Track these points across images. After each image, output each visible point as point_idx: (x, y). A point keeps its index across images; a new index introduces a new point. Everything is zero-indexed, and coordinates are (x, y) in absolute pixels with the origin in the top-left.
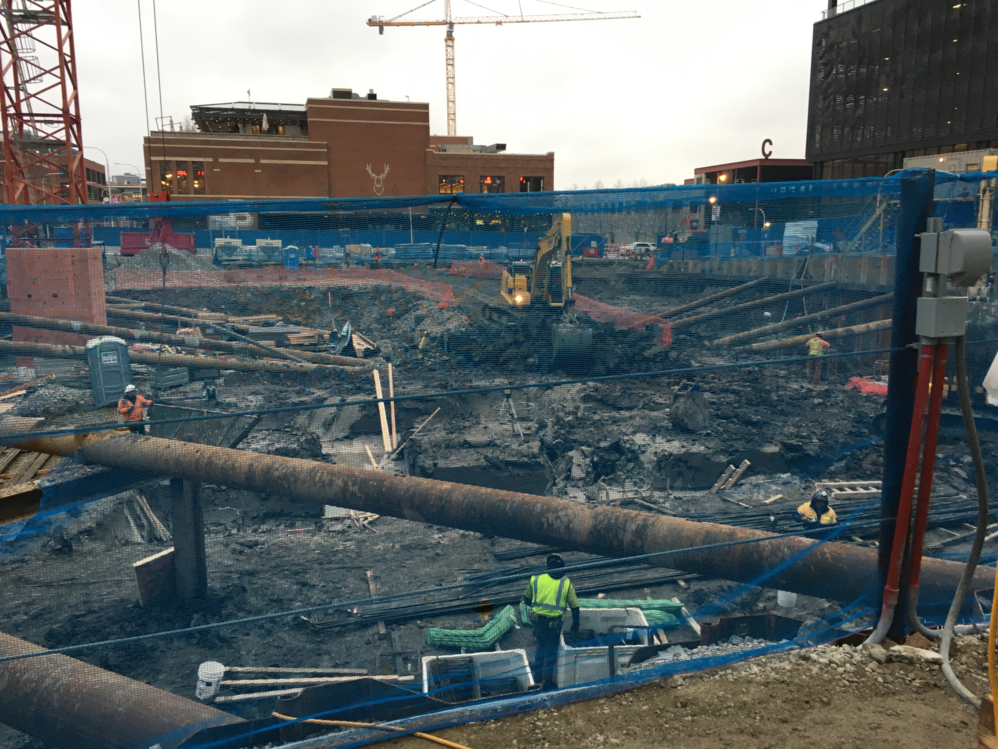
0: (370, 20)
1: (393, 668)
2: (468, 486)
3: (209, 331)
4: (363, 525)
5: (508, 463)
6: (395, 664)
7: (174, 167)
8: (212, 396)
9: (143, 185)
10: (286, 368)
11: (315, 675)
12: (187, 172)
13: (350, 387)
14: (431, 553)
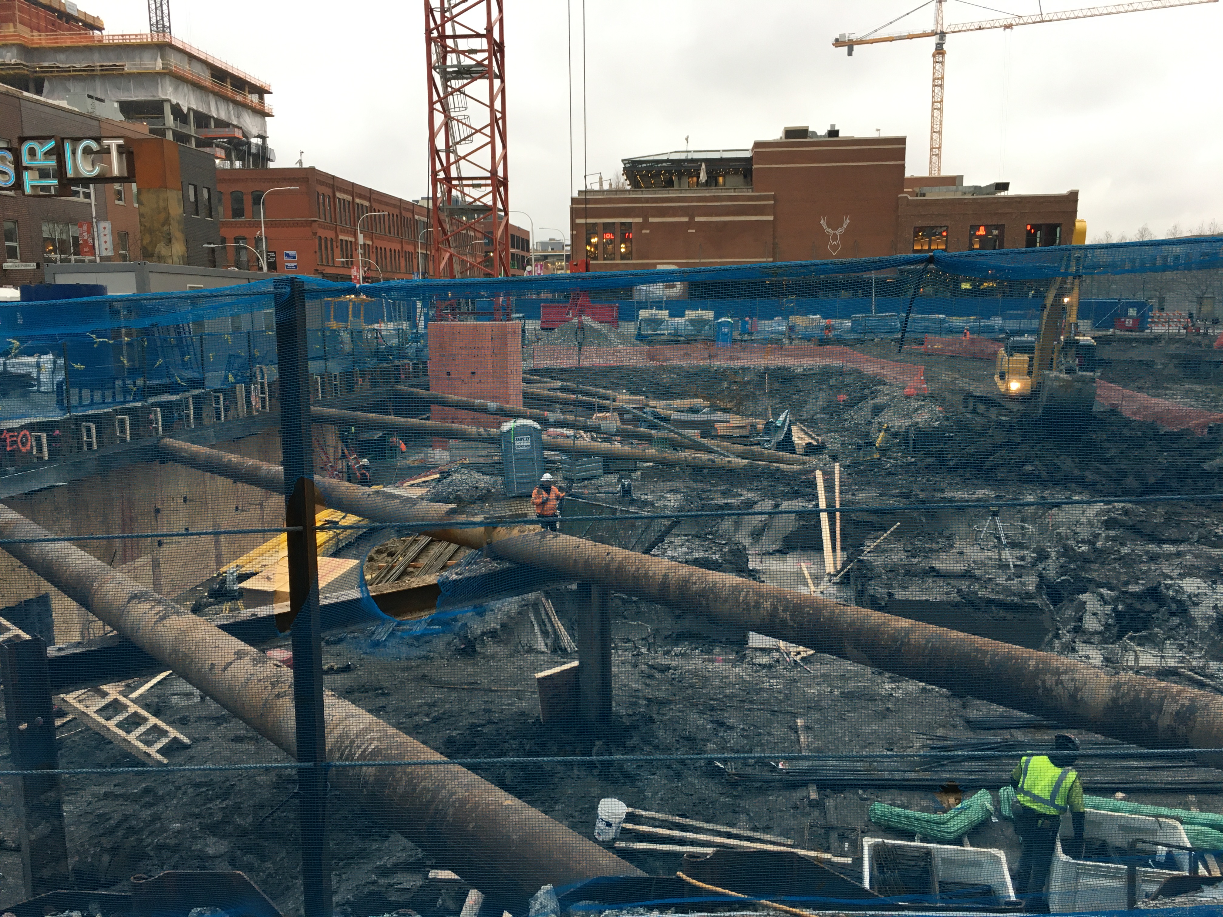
0: (837, 40)
1: (826, 845)
2: (932, 628)
3: (626, 417)
4: (795, 661)
5: (990, 602)
6: (827, 839)
7: (600, 229)
8: (626, 491)
9: (567, 251)
10: (710, 463)
11: (729, 836)
12: (614, 234)
13: (786, 489)
14: (881, 707)
